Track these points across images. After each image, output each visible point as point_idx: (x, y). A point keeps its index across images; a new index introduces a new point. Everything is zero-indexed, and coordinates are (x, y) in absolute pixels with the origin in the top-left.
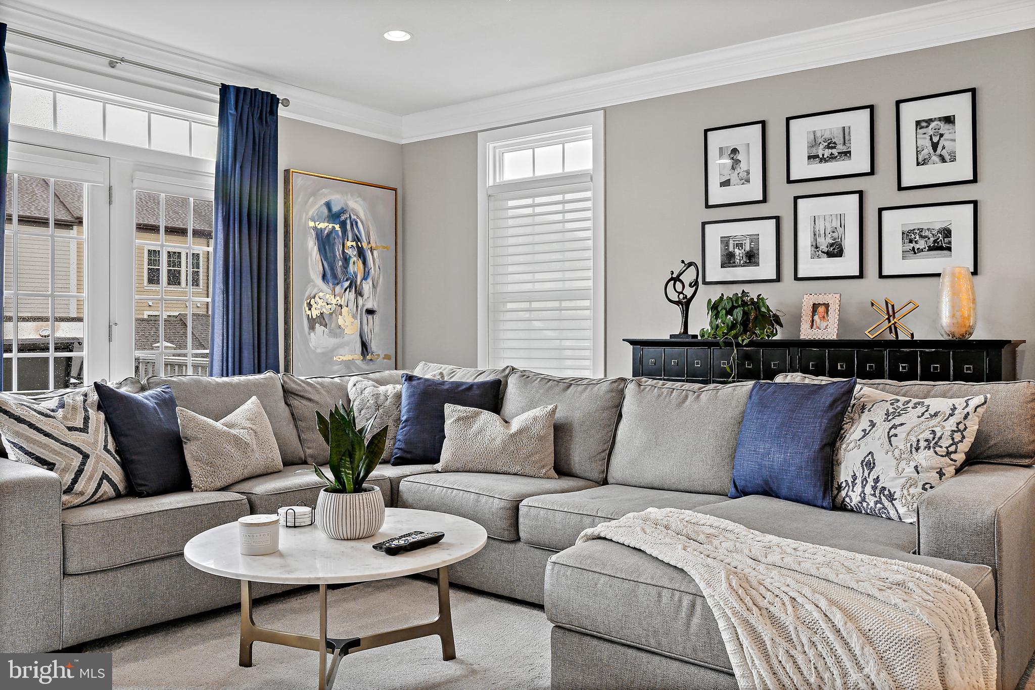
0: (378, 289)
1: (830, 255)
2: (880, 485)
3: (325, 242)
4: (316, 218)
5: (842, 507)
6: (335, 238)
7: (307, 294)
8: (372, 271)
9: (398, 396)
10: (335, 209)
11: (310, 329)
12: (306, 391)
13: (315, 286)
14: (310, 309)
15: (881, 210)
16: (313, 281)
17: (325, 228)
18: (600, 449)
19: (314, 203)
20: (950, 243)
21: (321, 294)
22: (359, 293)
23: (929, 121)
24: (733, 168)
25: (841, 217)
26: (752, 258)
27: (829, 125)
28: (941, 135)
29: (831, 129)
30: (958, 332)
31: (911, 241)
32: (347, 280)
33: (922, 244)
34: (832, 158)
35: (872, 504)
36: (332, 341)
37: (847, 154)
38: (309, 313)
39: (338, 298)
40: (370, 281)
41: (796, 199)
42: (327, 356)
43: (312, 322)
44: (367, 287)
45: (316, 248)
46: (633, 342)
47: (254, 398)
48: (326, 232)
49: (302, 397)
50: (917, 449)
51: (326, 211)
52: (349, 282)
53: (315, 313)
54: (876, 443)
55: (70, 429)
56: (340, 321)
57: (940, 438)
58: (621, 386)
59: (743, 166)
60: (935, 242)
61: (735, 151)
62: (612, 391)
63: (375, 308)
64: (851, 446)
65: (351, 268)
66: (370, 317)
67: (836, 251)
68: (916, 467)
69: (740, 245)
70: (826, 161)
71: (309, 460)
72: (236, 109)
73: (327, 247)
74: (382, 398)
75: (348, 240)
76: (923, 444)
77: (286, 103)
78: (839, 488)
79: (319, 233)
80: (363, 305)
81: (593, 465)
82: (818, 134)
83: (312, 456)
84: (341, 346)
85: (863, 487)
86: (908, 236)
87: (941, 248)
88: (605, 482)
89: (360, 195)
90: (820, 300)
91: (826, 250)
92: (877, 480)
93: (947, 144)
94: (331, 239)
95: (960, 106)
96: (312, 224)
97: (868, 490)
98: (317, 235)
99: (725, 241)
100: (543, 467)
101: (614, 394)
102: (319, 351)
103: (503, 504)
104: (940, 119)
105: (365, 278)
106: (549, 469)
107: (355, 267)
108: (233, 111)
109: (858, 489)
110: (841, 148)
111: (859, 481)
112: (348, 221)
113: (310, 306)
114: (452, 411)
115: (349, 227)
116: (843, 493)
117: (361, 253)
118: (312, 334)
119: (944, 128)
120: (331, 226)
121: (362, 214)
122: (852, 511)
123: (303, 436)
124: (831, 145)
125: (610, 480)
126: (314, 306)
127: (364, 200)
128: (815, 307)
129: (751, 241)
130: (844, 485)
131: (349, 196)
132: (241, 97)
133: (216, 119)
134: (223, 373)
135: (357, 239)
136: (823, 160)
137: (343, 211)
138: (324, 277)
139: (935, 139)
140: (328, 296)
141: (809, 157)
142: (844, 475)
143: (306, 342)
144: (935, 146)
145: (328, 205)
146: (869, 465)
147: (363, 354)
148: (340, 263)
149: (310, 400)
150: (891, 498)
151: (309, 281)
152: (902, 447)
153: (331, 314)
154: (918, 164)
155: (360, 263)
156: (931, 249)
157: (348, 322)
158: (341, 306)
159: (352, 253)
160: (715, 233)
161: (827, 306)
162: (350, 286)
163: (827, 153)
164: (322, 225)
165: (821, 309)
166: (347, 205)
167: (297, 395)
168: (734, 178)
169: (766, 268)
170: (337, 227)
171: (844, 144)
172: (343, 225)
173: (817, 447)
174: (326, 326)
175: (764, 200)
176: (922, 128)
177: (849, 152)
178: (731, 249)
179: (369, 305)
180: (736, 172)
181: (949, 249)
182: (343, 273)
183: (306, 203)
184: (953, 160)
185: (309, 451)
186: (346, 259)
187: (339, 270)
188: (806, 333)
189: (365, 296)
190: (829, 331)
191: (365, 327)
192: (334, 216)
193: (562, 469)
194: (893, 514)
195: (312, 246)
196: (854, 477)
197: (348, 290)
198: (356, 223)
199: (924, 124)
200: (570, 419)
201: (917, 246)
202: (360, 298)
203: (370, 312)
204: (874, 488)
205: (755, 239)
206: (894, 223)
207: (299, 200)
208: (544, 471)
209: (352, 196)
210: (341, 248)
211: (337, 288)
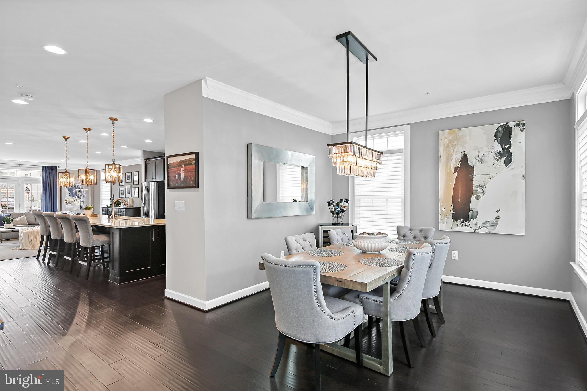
0: (85, 197)
7: (65, 198)
8: (83, 194)
13: (68, 197)
22: (80, 198)
36: (72, 206)
39: (74, 199)
43: (67, 203)
44: (82, 197)
45: (68, 191)
56: (74, 203)
63: (84, 200)
66: (83, 202)
72: (45, 170)
73: (71, 191)
79: (69, 188)
84: (75, 207)
94: (72, 189)
102: (69, 208)
107: (79, 193)
112: (76, 186)
113: (66, 201)
115: (77, 187)
117: (80, 191)
118: (67, 205)
126: (68, 200)
133: (42, 171)
134: (44, 211)
135: (79, 189)
137: (75, 184)
138: (70, 196)
140: (71, 199)
143: (65, 207)
147: (81, 208)
148: (74, 193)
151: (66, 196)
153: (72, 202)
157: (77, 203)
162: (77, 197)
170: (73, 187)
174: (70, 204)
182: (75, 195)
186: (76, 192)
189: (81, 198)
198: (79, 186)
202: (80, 199)
210: (74, 190)
211: (73, 197)
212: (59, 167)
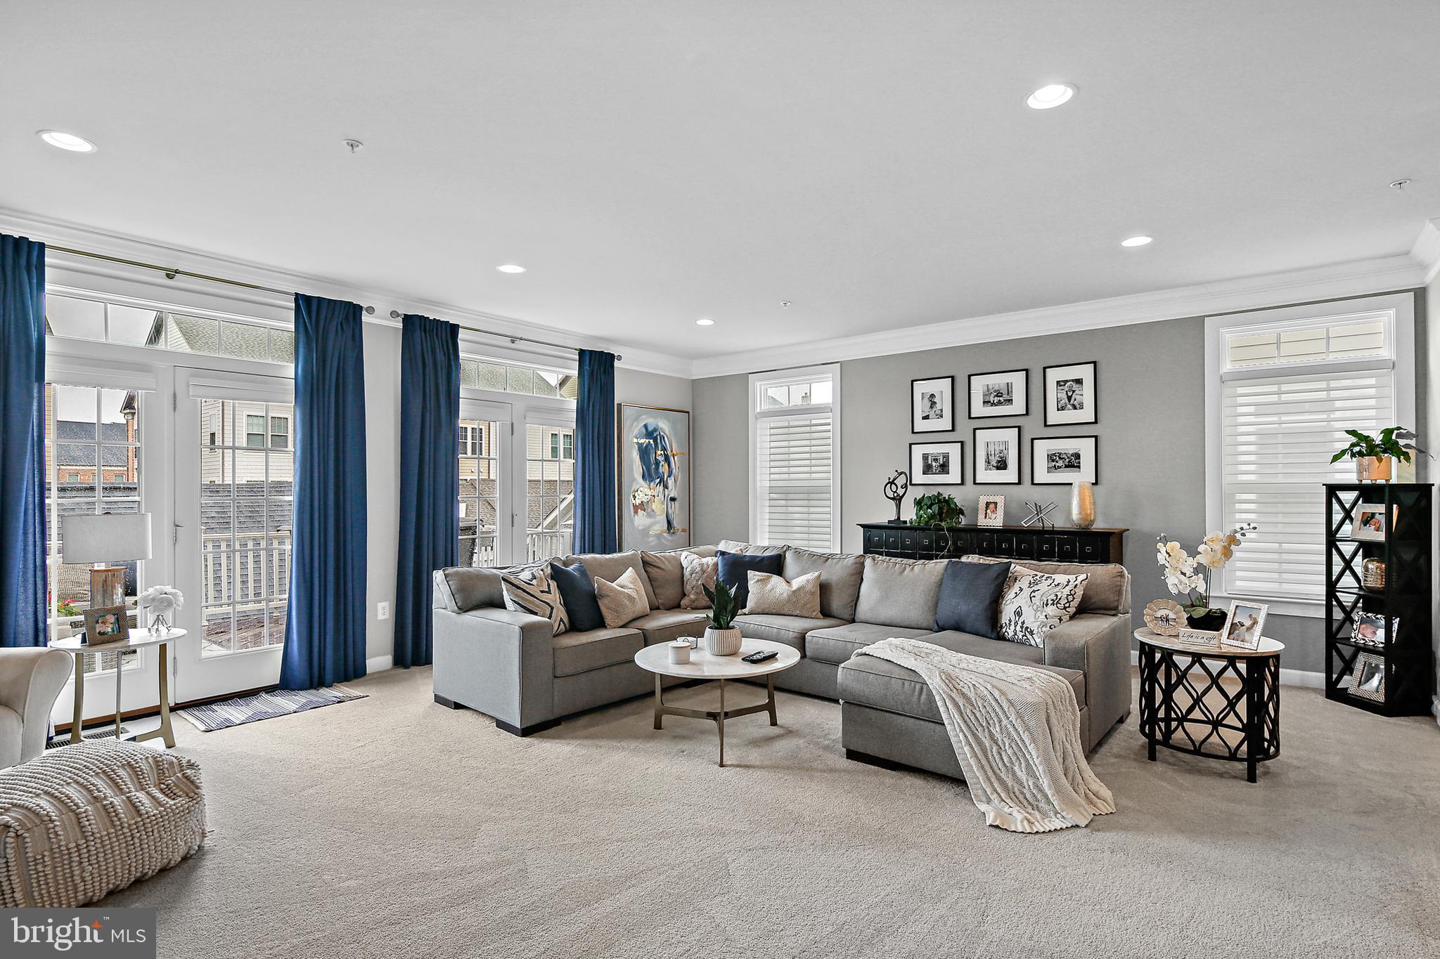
1: (998, 468)
2: (1025, 626)
3: (644, 452)
5: (1002, 638)
8: (674, 471)
9: (716, 565)
10: (650, 429)
12: (656, 562)
13: (638, 483)
14: (634, 499)
15: (1033, 440)
18: (850, 600)
19: (636, 426)
20: (1079, 463)
21: (641, 489)
22: (666, 487)
23: (1067, 381)
24: (931, 407)
25: (1006, 443)
26: (944, 468)
27: (998, 381)
28: (1074, 391)
29: (999, 384)
30: (1084, 524)
31: (1053, 461)
33: (1060, 463)
34: (1000, 403)
35: (1020, 637)
37: (1010, 401)
38: (634, 502)
39: (652, 491)
40: (672, 478)
41: (975, 430)
42: (645, 532)
44: (671, 482)
45: (638, 457)
46: (863, 526)
47: (631, 568)
49: (654, 566)
50: (1047, 605)
52: (659, 480)
53: (638, 502)
54: (1022, 601)
55: (542, 592)
56: (654, 507)
57: (1060, 599)
58: (862, 560)
59: (938, 406)
60: (1069, 462)
61: (932, 396)
62: (856, 563)
63: (676, 496)
64: (1008, 602)
65: (661, 469)
66: (673, 503)
67: (1002, 465)
68: (1046, 616)
69: (936, 460)
70: (996, 405)
71: (661, 607)
74: (705, 566)
76: (1050, 602)
77: (620, 358)
78: (1001, 627)
79: (640, 445)
80: (669, 495)
81: (846, 610)
82: (990, 387)
83: (662, 604)
84: (654, 524)
85: (1015, 626)
86: (1051, 458)
87: (1073, 466)
88: (853, 621)
89: (666, 418)
90: (991, 499)
91: (995, 465)
92: (1023, 623)
93: (1077, 397)
95: (1086, 372)
96: (635, 440)
97: (1018, 628)
98: (639, 447)
99: (925, 457)
100: (814, 611)
101: (858, 565)
102: (640, 528)
103: (795, 635)
104: (1073, 381)
105: (669, 476)
106: (817, 613)
107: (664, 469)
108: (587, 368)
109: (1012, 627)
110: (1006, 397)
111: (1013, 623)
114: (753, 576)
115: (659, 441)
116: (1004, 630)
117: (667, 459)
119: (1075, 387)
120: (647, 441)
121: (667, 432)
122: (1009, 640)
123: (657, 591)
124: (999, 394)
125: (857, 620)
126: (637, 497)
127: (668, 421)
128: (988, 504)
129: (944, 458)
130: (1004, 625)
131: (659, 419)
132: (593, 357)
135: (664, 449)
136: (993, 404)
137: (655, 430)
139: (1070, 394)
140: (646, 489)
141: (984, 402)
142: (1004, 619)
143: (632, 522)
144: (1069, 398)
145: (646, 426)
146: (1019, 613)
147: (668, 528)
148: (654, 466)
149: (658, 567)
150: (1032, 633)
151: (634, 480)
152: (1038, 604)
153: (648, 502)
154: (1058, 410)
155: (666, 465)
156: (1066, 466)
158: (654, 496)
159: (661, 458)
160: (918, 452)
161: (996, 503)
162: (660, 482)
163: (996, 400)
165: (992, 506)
166: (657, 425)
167: (651, 565)
168: (932, 414)
169: (954, 476)
170: (651, 441)
171: (1008, 394)
172: (655, 440)
173: (987, 602)
175: (953, 430)
176: (1060, 386)
177: (1012, 400)
178: (930, 462)
179: (672, 495)
180: (934, 410)
181: (1079, 467)
183: (632, 425)
184: (1082, 408)
185: (660, 601)
186: (657, 463)
187: (653, 471)
188: (982, 522)
189: (669, 489)
190: (996, 521)
191: (670, 510)
192: (649, 434)
193: (826, 613)
194: (1033, 643)
195: (636, 456)
196: (1010, 621)
199: (1062, 383)
200: (829, 582)
201: (1058, 464)
202: (666, 490)
203: (673, 499)
204: (1022, 627)
205: (946, 456)
206: (1042, 448)
207: (627, 424)
208: (814, 614)
209: (661, 418)
210: (654, 456)
211: (652, 484)
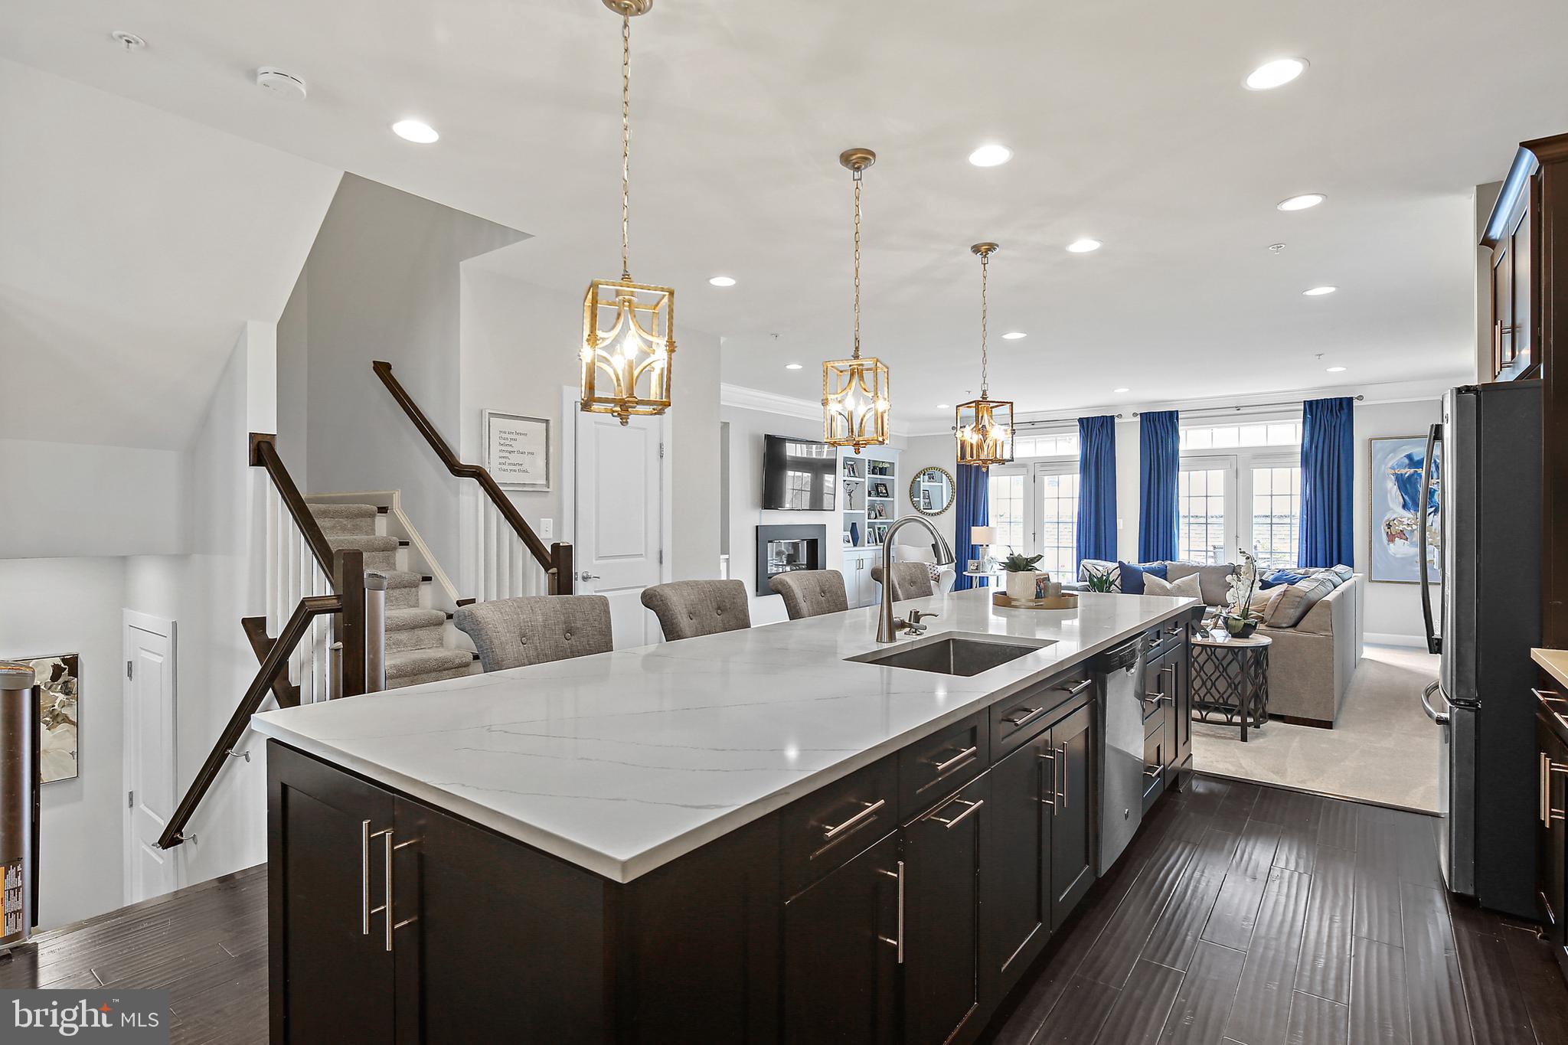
3: (1406, 485)
4: (1396, 467)
6: (1417, 479)
7: (1386, 518)
10: (1416, 458)
11: (1389, 541)
13: (1395, 512)
14: (1389, 528)
16: (1392, 509)
17: (1406, 473)
19: (1392, 458)
21: (1401, 518)
32: (1431, 507)
36: (1414, 550)
38: (1388, 530)
43: (1391, 538)
45: (1396, 487)
48: (1407, 475)
51: (1407, 461)
52: (1434, 508)
53: (1394, 531)
65: (1436, 499)
72: (1312, 415)
73: (1408, 486)
75: (1432, 479)
79: (1399, 476)
94: (1413, 479)
96: (1392, 471)
98: (1397, 478)
102: (1397, 556)
113: (1389, 526)
118: (1391, 545)
120: (1412, 471)
126: (1394, 526)
132: (1314, 407)
133: (1302, 420)
138: (1405, 506)
140: (1409, 519)
143: (1385, 550)
145: (1409, 457)
151: (1389, 509)
159: (1439, 487)
164: (1403, 471)
170: (1420, 471)
174: (1407, 539)
183: (1386, 458)
192: (1416, 463)
195: (1392, 485)
197: (1433, 514)
207: (1379, 456)
212: (1360, 398)
